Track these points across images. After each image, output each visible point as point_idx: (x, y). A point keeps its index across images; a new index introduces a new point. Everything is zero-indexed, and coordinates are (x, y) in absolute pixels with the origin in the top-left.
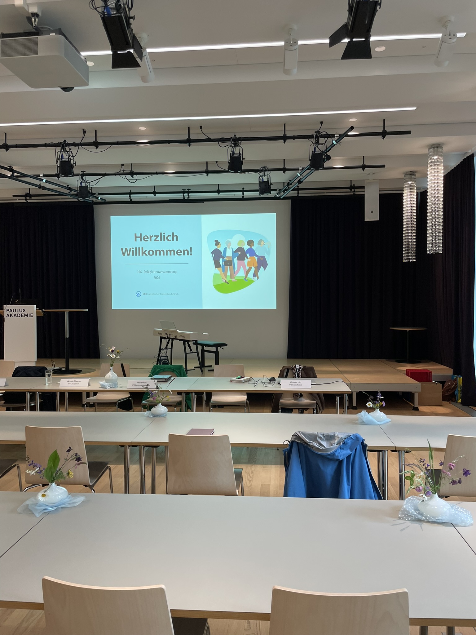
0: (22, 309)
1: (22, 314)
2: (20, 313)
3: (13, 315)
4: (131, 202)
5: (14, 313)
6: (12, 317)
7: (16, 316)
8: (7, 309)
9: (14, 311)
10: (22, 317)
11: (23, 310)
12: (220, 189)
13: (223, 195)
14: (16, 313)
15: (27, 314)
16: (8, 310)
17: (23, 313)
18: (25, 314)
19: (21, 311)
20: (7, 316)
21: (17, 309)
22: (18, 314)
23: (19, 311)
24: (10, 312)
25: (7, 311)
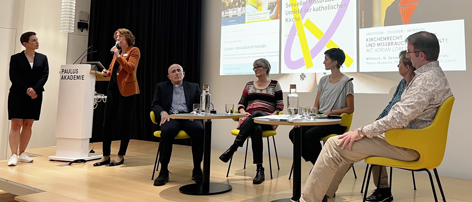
0: (75, 69)
1: (74, 76)
2: (73, 75)
3: (67, 78)
5: (68, 75)
6: (66, 79)
7: (69, 78)
9: (68, 72)
10: (74, 79)
11: (76, 71)
14: (70, 74)
15: (79, 76)
17: (75, 74)
18: (77, 76)
19: (74, 72)
20: (62, 78)
21: (71, 69)
22: (71, 76)
23: (72, 72)
24: (64, 73)
25: (62, 72)
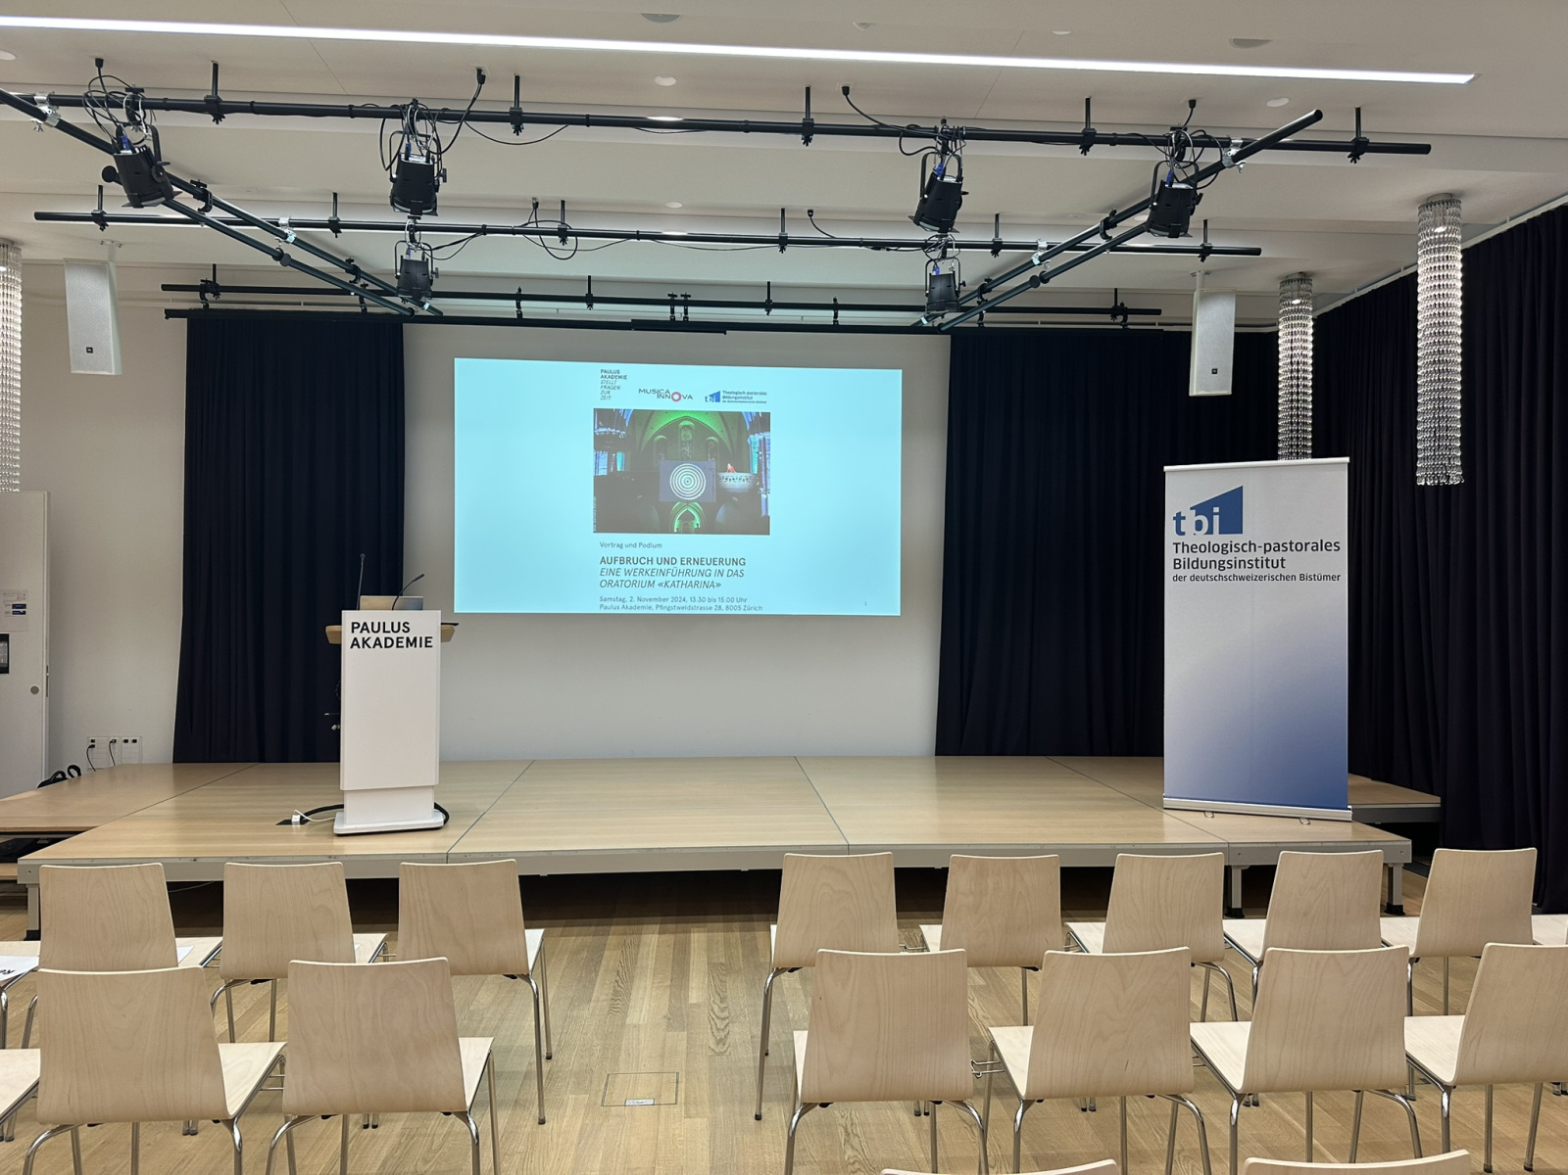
0: (399, 623)
1: (398, 638)
2: (394, 636)
3: (371, 643)
4: (520, 321)
5: (374, 636)
6: (369, 647)
7: (380, 644)
8: (353, 623)
9: (376, 629)
10: (398, 647)
11: (402, 627)
12: (775, 299)
13: (779, 316)
14: (382, 636)
15: (415, 639)
16: (356, 625)
17: (401, 634)
18: (408, 639)
19: (396, 629)
20: (353, 645)
21: (384, 624)
22: (386, 639)
23: (391, 630)
24: (361, 632)
25: (353, 628)
